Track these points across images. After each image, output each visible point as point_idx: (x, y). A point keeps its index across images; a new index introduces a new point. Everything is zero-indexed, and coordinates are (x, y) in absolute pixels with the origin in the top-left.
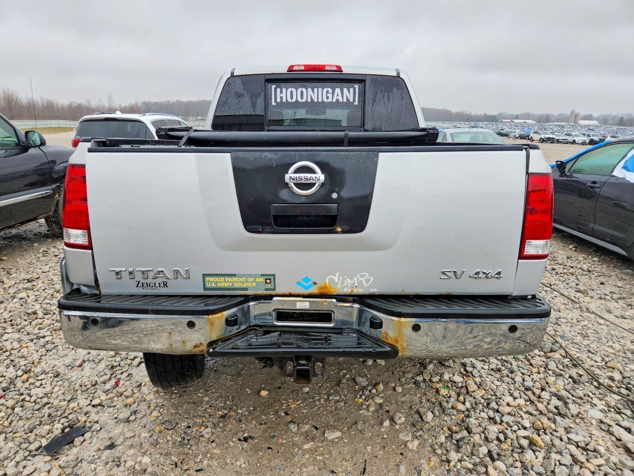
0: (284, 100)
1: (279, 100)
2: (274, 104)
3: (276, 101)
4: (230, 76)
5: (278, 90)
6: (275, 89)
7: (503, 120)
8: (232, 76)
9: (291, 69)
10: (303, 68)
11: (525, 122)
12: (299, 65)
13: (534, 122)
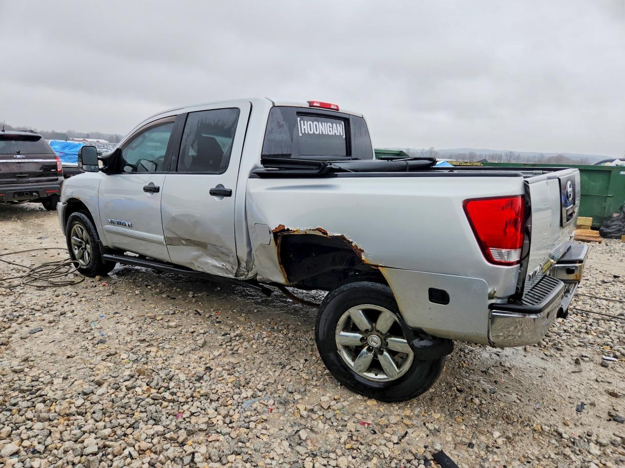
0: (307, 132)
1: (303, 132)
2: (300, 135)
3: (301, 133)
4: (272, 106)
5: (302, 122)
6: (300, 121)
7: (75, 139)
8: (274, 106)
9: (311, 104)
10: (319, 105)
11: (98, 141)
12: (317, 102)
13: (106, 142)
